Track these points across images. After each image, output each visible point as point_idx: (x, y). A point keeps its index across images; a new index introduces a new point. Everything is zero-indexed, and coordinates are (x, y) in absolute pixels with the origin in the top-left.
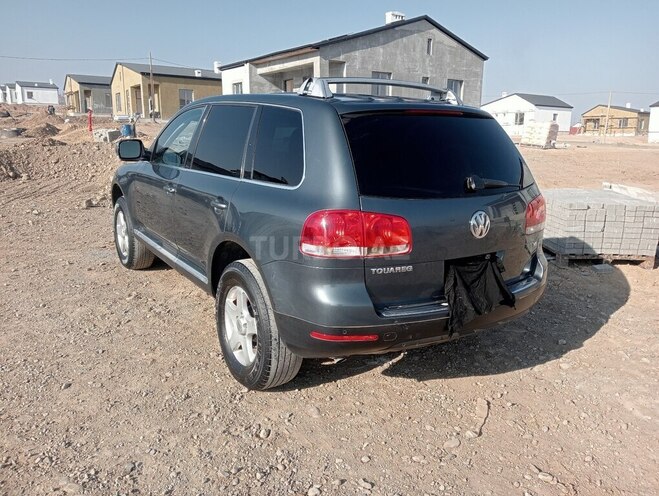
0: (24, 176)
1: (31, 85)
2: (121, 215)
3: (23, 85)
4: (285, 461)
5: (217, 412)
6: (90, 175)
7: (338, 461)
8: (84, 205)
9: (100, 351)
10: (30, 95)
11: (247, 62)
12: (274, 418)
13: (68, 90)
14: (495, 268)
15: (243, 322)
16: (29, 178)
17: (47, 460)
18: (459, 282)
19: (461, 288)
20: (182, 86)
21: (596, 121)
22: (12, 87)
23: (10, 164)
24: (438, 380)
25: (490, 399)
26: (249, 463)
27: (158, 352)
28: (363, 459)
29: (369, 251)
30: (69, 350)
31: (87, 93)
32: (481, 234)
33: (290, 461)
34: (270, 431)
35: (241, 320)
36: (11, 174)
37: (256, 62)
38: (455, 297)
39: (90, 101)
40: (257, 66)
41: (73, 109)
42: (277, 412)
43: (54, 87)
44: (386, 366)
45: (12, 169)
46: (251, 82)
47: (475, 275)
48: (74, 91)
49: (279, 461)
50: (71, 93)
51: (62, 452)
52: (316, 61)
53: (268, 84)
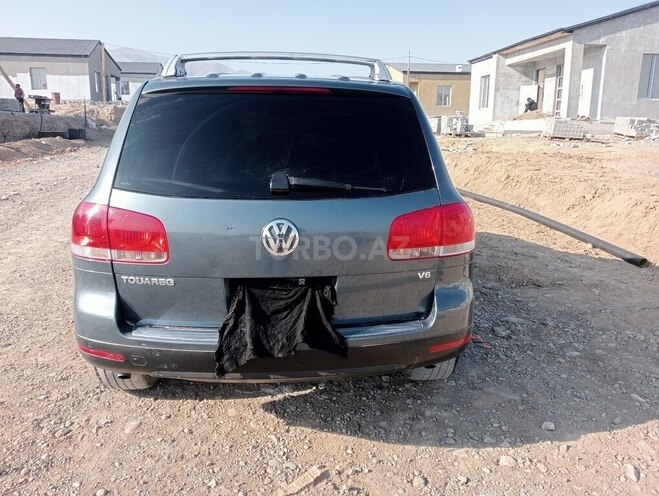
11: (495, 53)
20: (441, 83)
32: (280, 250)
37: (504, 52)
40: (506, 56)
46: (497, 74)
52: (568, 46)
53: (517, 74)
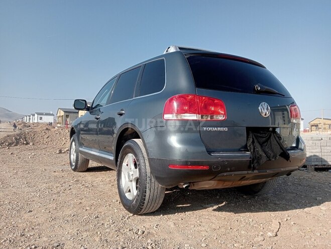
0: (31, 144)
1: (42, 114)
2: (74, 143)
3: (38, 114)
4: (153, 244)
5: (113, 223)
6: (63, 143)
7: (186, 245)
8: (58, 152)
9: (52, 199)
10: (41, 119)
12: (147, 227)
13: (58, 115)
14: (276, 137)
15: (131, 173)
16: (33, 144)
17: (8, 241)
18: (255, 141)
19: (257, 144)
21: (317, 126)
22: (34, 115)
23: (25, 138)
24: (246, 213)
25: (280, 221)
26: (130, 245)
27: (84, 200)
28: (202, 245)
29: (202, 117)
30: (35, 199)
31: (67, 116)
32: (266, 115)
33: (156, 245)
34: (144, 232)
35: (130, 172)
36: (25, 142)
38: (254, 149)
39: (68, 120)
41: (60, 124)
42: (149, 224)
43: (52, 115)
44: (215, 207)
45: (26, 140)
47: (264, 139)
48: (61, 115)
49: (149, 245)
50: (60, 116)
51: (18, 238)
